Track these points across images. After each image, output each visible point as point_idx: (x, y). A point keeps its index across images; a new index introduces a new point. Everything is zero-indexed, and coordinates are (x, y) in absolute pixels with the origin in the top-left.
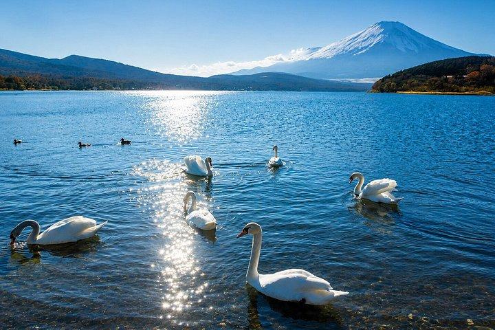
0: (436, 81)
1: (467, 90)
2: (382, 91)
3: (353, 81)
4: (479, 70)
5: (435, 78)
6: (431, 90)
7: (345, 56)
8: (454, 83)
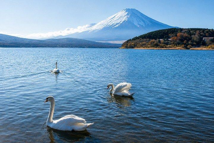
0: (154, 42)
1: (170, 47)
2: (127, 47)
3: (111, 42)
4: (176, 36)
5: (154, 40)
6: (151, 47)
7: (108, 28)
8: (163, 43)
